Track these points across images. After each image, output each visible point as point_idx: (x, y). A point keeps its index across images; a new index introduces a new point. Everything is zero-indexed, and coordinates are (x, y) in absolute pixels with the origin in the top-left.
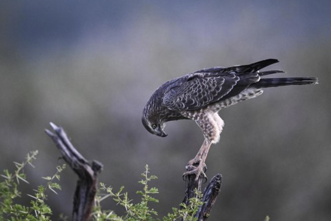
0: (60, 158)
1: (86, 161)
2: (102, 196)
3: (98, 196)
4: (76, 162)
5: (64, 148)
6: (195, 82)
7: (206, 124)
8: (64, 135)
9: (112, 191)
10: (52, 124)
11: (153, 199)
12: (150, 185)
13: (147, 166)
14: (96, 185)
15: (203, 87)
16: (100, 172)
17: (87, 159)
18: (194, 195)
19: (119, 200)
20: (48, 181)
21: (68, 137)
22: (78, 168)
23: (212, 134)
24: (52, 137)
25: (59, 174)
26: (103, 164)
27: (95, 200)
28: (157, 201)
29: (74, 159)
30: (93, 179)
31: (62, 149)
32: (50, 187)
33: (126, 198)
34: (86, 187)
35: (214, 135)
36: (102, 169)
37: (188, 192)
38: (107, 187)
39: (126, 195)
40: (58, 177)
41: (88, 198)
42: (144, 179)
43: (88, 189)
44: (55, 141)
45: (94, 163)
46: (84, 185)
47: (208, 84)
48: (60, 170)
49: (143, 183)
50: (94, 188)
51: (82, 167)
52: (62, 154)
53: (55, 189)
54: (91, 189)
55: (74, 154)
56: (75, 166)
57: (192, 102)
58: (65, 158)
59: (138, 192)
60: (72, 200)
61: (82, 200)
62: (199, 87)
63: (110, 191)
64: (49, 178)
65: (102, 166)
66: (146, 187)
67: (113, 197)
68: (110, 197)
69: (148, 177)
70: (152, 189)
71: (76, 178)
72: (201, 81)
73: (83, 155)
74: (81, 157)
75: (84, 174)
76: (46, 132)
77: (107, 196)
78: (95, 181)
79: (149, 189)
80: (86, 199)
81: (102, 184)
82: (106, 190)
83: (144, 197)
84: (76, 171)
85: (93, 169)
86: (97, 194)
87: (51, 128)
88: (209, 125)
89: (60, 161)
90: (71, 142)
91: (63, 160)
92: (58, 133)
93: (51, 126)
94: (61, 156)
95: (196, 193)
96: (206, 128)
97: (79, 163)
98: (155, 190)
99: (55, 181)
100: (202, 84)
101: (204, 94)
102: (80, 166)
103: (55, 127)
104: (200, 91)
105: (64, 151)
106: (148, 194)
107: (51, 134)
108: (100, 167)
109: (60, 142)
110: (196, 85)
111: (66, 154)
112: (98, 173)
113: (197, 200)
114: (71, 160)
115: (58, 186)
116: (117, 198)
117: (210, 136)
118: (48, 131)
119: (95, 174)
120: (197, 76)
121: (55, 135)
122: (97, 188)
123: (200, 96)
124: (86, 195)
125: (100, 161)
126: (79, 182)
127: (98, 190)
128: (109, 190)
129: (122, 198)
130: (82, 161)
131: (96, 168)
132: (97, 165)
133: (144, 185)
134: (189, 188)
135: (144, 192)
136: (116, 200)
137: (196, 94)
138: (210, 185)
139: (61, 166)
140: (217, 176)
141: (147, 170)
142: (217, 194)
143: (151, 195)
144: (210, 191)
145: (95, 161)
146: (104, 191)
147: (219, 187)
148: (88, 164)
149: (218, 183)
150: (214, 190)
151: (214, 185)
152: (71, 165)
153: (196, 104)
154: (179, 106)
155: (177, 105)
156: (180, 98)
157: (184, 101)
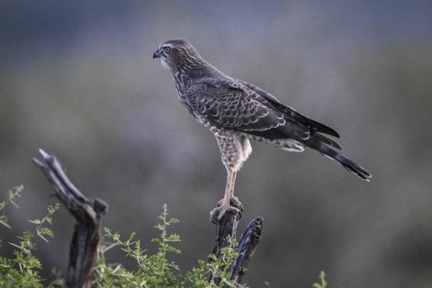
0: (52, 196)
1: (86, 199)
2: (107, 246)
3: (102, 245)
4: (73, 201)
5: (58, 182)
6: (235, 95)
8: (57, 165)
9: (120, 238)
10: (42, 151)
11: (173, 249)
12: (170, 231)
13: (165, 205)
14: (100, 230)
15: (240, 105)
16: (104, 214)
17: (87, 197)
18: (227, 244)
19: (129, 250)
20: (36, 225)
21: (63, 168)
22: (75, 209)
23: (232, 159)
24: (42, 168)
25: (50, 216)
26: (108, 203)
27: (98, 250)
28: (179, 251)
29: (71, 196)
30: (96, 222)
31: (54, 183)
32: (39, 233)
33: (138, 247)
34: (86, 234)
35: (235, 161)
36: (107, 210)
38: (113, 233)
39: (138, 244)
40: (49, 220)
41: (89, 248)
42: (162, 223)
43: (89, 236)
44: (46, 174)
45: (96, 202)
46: (83, 231)
47: (247, 106)
48: (52, 212)
49: (160, 227)
50: (97, 235)
51: (81, 207)
52: (55, 190)
53: (45, 236)
54: (93, 236)
55: (70, 190)
56: (72, 206)
57: (216, 113)
58: (58, 196)
59: (153, 240)
60: (68, 251)
61: (81, 250)
62: (235, 103)
63: (117, 239)
64: (38, 222)
65: (107, 205)
66: (164, 234)
67: (122, 246)
68: (116, 246)
69: (167, 220)
70: (172, 236)
71: (74, 221)
73: (82, 192)
74: (79, 194)
75: (83, 216)
76: (34, 162)
77: (114, 245)
78: (98, 225)
79: (167, 236)
80: (86, 250)
81: (107, 230)
82: (112, 237)
83: (161, 247)
84: (73, 212)
85: (95, 210)
86: (100, 242)
87: (40, 157)
89: (52, 199)
90: (66, 174)
91: (56, 198)
92: (49, 163)
93: (40, 154)
94: (54, 193)
95: (230, 240)
96: (227, 149)
97: (77, 202)
98: (176, 238)
99: (46, 225)
102: (79, 207)
103: (45, 155)
105: (57, 187)
106: (166, 243)
107: (41, 164)
108: (104, 207)
109: (52, 175)
111: (60, 190)
112: (101, 215)
114: (67, 199)
115: (49, 232)
116: (126, 247)
117: (230, 160)
118: (36, 160)
119: (98, 217)
121: (46, 166)
122: (100, 234)
123: (228, 113)
124: (86, 244)
125: (104, 200)
126: (76, 227)
127: (101, 238)
128: (116, 237)
129: (133, 247)
130: (81, 200)
131: (99, 208)
132: (101, 204)
133: (161, 231)
134: (220, 234)
135: (161, 240)
136: (125, 250)
138: (248, 230)
139: (54, 206)
140: (258, 220)
141: (166, 210)
142: (257, 242)
143: (170, 243)
144: (248, 239)
145: (98, 200)
146: (109, 239)
147: (259, 234)
148: (88, 203)
149: (258, 228)
150: (253, 237)
151: (253, 231)
152: (66, 204)
153: (217, 118)
154: (200, 107)
155: (198, 105)
156: (206, 101)
157: (208, 106)
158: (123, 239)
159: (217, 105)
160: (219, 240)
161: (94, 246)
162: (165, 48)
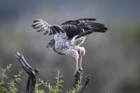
0: (21, 67)
1: (32, 69)
2: (39, 84)
3: (37, 84)
4: (28, 69)
5: (23, 63)
8: (23, 57)
10: (18, 53)
12: (60, 79)
13: (59, 71)
16: (38, 73)
21: (25, 58)
22: (29, 72)
24: (18, 59)
25: (20, 74)
28: (62, 86)
30: (35, 76)
32: (16, 80)
36: (39, 72)
40: (20, 75)
41: (33, 84)
42: (57, 76)
43: (33, 80)
44: (19, 60)
45: (35, 70)
48: (20, 73)
50: (36, 80)
51: (31, 71)
53: (18, 80)
54: (34, 80)
55: (27, 66)
56: (28, 71)
58: (23, 67)
59: (54, 82)
61: (31, 85)
64: (16, 76)
65: (39, 71)
66: (58, 80)
69: (59, 76)
70: (61, 81)
71: (27, 76)
74: (30, 67)
75: (31, 74)
76: (15, 56)
77: (41, 84)
78: (36, 77)
79: (59, 81)
81: (39, 79)
83: (57, 84)
85: (35, 72)
89: (21, 69)
90: (26, 61)
92: (20, 57)
93: (17, 54)
94: (22, 67)
99: (18, 77)
103: (19, 54)
105: (23, 65)
106: (59, 83)
107: (18, 57)
108: (38, 71)
109: (21, 61)
111: (24, 66)
112: (37, 74)
114: (26, 68)
115: (20, 80)
116: (45, 85)
118: (16, 56)
119: (36, 74)
121: (19, 58)
124: (32, 83)
125: (38, 69)
126: (29, 78)
127: (37, 82)
128: (42, 81)
129: (48, 85)
130: (31, 69)
131: (36, 72)
133: (57, 79)
135: (57, 82)
138: (85, 79)
139: (21, 71)
140: (88, 76)
141: (59, 73)
142: (88, 83)
143: (60, 83)
144: (85, 82)
146: (40, 82)
147: (89, 80)
149: (88, 79)
150: (86, 82)
151: (87, 80)
152: (26, 70)
160: (76, 82)
161: (35, 84)
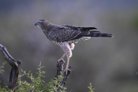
1: (15, 60)
2: (22, 75)
3: (20, 75)
6: (62, 31)
7: (66, 49)
8: (5, 49)
9: (26, 73)
10: (1, 45)
11: (43, 76)
12: (42, 70)
13: (40, 62)
16: (21, 65)
17: (15, 59)
18: (60, 74)
19: (29, 76)
21: (7, 50)
22: (11, 63)
23: (68, 53)
25: (3, 66)
26: (22, 61)
27: (19, 76)
28: (45, 77)
29: (10, 59)
30: (18, 67)
31: (5, 55)
35: (69, 54)
36: (22, 63)
37: (57, 73)
38: (24, 71)
39: (32, 74)
42: (39, 67)
43: (16, 72)
44: (2, 52)
45: (18, 61)
46: (14, 70)
47: (67, 32)
48: (4, 64)
50: (18, 71)
51: (13, 63)
53: (2, 72)
54: (17, 72)
55: (10, 57)
56: (10, 62)
59: (36, 73)
60: (9, 76)
61: (13, 76)
62: (63, 33)
63: (25, 73)
65: (22, 62)
66: (40, 71)
67: (26, 75)
68: (25, 75)
69: (41, 67)
70: (43, 72)
71: (11, 67)
72: (65, 31)
73: (14, 58)
74: (13, 58)
75: (14, 66)
77: (24, 75)
79: (41, 72)
80: (15, 76)
81: (22, 70)
82: (23, 72)
83: (39, 75)
84: (11, 64)
85: (18, 63)
86: (19, 74)
88: (67, 49)
90: (9, 52)
91: (5, 60)
92: (3, 48)
94: (5, 58)
95: (61, 73)
96: (66, 51)
98: (44, 72)
99: (2, 68)
100: (65, 32)
101: (64, 36)
102: (12, 62)
104: (63, 34)
106: (41, 74)
108: (21, 63)
109: (4, 52)
110: (62, 32)
111: (7, 57)
112: (20, 65)
113: (61, 76)
116: (28, 75)
117: (68, 54)
119: (19, 66)
120: (64, 28)
122: (19, 71)
123: (62, 37)
124: (15, 74)
126: (12, 69)
127: (20, 72)
128: (25, 72)
129: (30, 75)
130: (13, 60)
131: (19, 63)
132: (20, 62)
133: (39, 70)
134: (58, 71)
135: (39, 73)
136: (27, 76)
137: (61, 35)
139: (5, 62)
140: (70, 66)
141: (40, 63)
142: (70, 73)
145: (19, 60)
146: (22, 73)
148: (16, 61)
152: (8, 62)
153: (60, 39)
154: (53, 39)
155: (53, 38)
156: (54, 36)
157: (56, 37)
158: (27, 73)
159: (58, 36)
162: (39, 22)
